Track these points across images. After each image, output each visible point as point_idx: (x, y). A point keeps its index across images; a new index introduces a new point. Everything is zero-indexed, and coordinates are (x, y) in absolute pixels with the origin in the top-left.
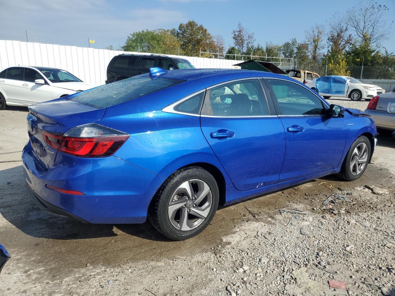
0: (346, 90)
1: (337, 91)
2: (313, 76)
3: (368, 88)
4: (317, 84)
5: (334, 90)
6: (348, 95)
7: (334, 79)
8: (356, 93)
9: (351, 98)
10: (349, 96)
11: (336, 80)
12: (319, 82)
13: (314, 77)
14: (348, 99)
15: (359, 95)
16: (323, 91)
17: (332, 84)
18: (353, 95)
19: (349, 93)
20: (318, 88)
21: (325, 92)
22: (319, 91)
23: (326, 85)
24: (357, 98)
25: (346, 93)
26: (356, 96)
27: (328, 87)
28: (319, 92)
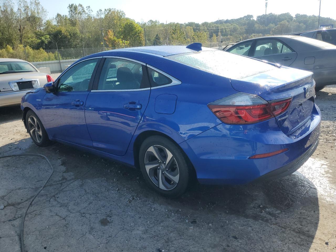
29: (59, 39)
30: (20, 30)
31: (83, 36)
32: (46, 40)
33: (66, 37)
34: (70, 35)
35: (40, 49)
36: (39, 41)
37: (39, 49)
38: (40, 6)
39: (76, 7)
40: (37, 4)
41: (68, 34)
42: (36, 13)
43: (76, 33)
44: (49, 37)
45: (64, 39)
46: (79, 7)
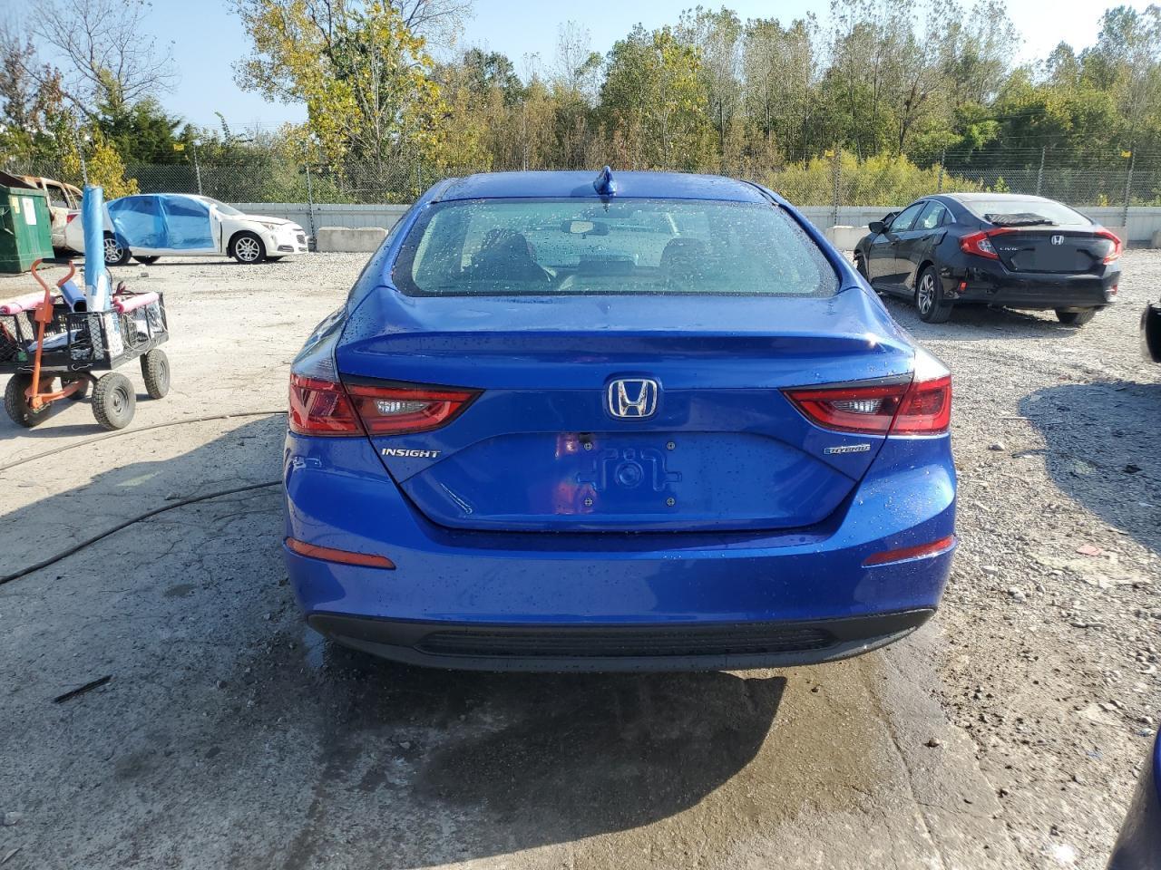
0: (215, 235)
1: (187, 238)
2: (67, 196)
3: (275, 226)
4: (117, 221)
5: (179, 238)
6: (224, 250)
7: (166, 202)
8: (247, 241)
9: (237, 258)
10: (231, 252)
11: (174, 206)
12: (121, 214)
13: (71, 198)
14: (227, 259)
15: (255, 247)
16: (142, 241)
17: (167, 218)
18: (240, 247)
19: (226, 244)
20: (122, 231)
21: (149, 243)
22: (129, 240)
23: (148, 223)
24: (253, 256)
25: (217, 245)
26: (248, 249)
27: (156, 228)
28: (129, 245)
29: (1030, 133)
30: (908, 103)
31: (1128, 125)
32: (982, 137)
33: (1055, 127)
34: (1075, 120)
35: (934, 168)
36: (959, 139)
37: (930, 167)
38: (1004, 21)
39: (1134, 16)
40: (995, 14)
41: (1068, 115)
42: (983, 46)
43: (1104, 112)
44: (995, 127)
45: (1047, 133)
46: (1148, 17)
